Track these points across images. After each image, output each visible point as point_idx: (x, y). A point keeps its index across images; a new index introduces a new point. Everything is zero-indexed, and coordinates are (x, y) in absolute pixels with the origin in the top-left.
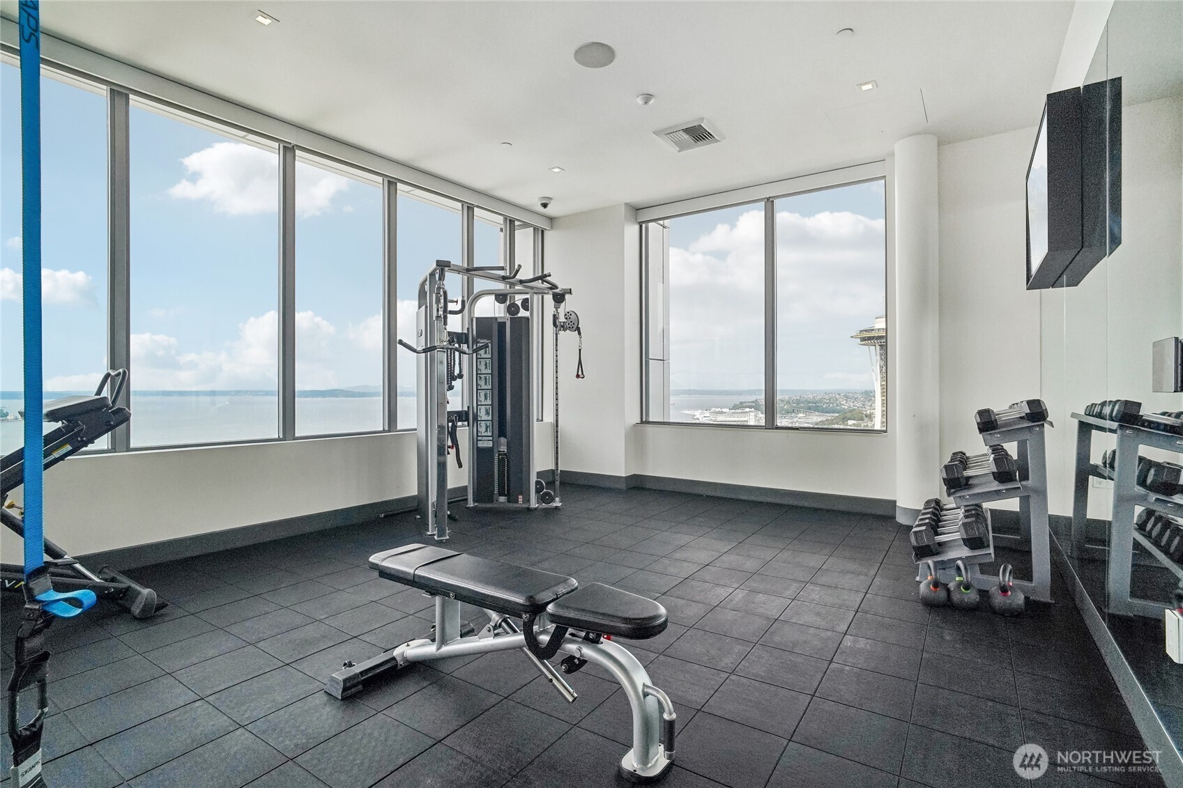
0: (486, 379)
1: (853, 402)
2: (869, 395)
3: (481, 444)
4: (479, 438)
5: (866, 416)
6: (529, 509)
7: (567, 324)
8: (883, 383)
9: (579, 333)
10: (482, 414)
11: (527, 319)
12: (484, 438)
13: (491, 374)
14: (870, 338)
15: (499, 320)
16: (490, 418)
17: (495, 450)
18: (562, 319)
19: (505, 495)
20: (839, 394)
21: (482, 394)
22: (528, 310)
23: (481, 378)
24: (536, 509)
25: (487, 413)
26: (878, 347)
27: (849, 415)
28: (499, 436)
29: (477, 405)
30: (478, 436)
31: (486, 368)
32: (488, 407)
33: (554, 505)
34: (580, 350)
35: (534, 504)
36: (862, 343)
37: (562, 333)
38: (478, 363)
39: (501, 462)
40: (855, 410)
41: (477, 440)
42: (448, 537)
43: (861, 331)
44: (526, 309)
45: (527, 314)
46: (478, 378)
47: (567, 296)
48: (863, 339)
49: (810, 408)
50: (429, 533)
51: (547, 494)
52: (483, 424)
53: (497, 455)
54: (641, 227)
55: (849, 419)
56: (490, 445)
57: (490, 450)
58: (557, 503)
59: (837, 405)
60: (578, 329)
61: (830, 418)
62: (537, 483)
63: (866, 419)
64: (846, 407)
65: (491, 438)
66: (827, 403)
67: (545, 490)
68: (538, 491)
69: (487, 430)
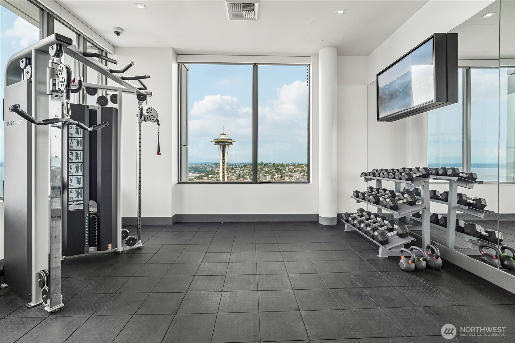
0: (77, 154)
1: (211, 168)
2: (217, 165)
3: (71, 208)
4: (70, 203)
5: (216, 173)
6: (117, 253)
7: (148, 117)
8: (223, 160)
9: (158, 124)
10: (74, 183)
11: (116, 110)
12: (75, 203)
13: (83, 150)
14: (218, 142)
15: (90, 108)
16: (81, 186)
17: (86, 212)
18: (144, 113)
19: (95, 245)
20: (206, 165)
21: (74, 166)
22: (117, 103)
23: (72, 153)
24: (122, 251)
25: (79, 182)
26: (221, 146)
27: (209, 173)
28: (90, 200)
29: (68, 176)
30: (68, 201)
31: (78, 145)
32: (79, 177)
33: (136, 246)
34: (159, 135)
35: (120, 248)
36: (215, 144)
37: (143, 123)
38: (70, 141)
39: (92, 221)
40: (212, 171)
41: (68, 205)
42: (63, 305)
43: (215, 139)
44: (115, 102)
45: (116, 106)
46: (70, 154)
47: (148, 97)
48: (216, 142)
49: (194, 171)
50: (32, 304)
51: (132, 239)
52: (74, 191)
53: (88, 215)
54: (179, 65)
55: (210, 175)
56: (82, 207)
57: (82, 212)
58: (139, 244)
59: (205, 169)
60: (157, 121)
61: (202, 174)
62: (123, 232)
63: (216, 175)
64: (208, 170)
65: (82, 202)
66: (201, 168)
67: (129, 237)
68: (123, 238)
69: (78, 196)
